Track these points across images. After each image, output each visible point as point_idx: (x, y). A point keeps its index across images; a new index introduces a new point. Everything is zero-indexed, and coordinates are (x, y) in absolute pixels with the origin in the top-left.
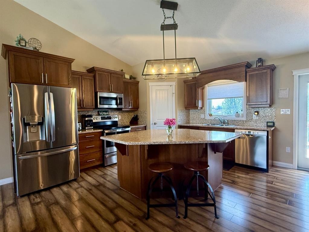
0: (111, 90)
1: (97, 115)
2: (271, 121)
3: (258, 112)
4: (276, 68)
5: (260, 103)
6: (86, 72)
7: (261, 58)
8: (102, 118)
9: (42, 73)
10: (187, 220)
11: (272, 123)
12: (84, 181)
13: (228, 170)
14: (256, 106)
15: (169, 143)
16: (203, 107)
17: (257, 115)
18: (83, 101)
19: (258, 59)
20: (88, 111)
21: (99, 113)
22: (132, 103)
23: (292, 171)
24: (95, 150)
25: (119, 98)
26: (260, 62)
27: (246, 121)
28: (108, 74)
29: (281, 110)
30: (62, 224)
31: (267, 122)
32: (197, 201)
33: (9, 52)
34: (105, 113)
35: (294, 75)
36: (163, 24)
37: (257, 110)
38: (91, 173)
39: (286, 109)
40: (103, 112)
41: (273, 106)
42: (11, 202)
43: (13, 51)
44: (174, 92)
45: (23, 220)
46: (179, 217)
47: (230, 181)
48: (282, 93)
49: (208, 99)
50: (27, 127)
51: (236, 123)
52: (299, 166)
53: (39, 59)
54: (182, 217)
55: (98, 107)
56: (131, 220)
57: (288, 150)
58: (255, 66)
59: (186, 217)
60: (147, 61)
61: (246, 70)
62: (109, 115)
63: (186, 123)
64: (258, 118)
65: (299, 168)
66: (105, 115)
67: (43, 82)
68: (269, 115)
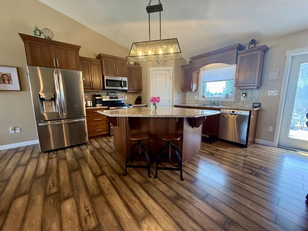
0: (116, 74)
1: (106, 95)
2: (257, 102)
3: (246, 94)
4: (268, 49)
5: (248, 85)
6: (96, 59)
7: (254, 40)
8: (110, 98)
9: (54, 59)
10: (156, 179)
11: (258, 104)
12: (91, 145)
13: (211, 144)
14: (244, 88)
15: (144, 117)
16: (198, 89)
17: (245, 96)
18: (92, 83)
19: (251, 40)
20: (99, 91)
21: (108, 94)
22: (135, 85)
23: (270, 148)
24: (102, 123)
25: (123, 81)
26: (253, 44)
27: (234, 102)
28: (113, 60)
29: (269, 91)
30: (62, 173)
31: (254, 103)
32: (171, 166)
33: (25, 40)
34: (113, 94)
35: (286, 56)
36: (149, 6)
37: (245, 91)
38: (99, 140)
39: (274, 91)
40: (111, 93)
41: (261, 88)
42: (36, 155)
43: (28, 39)
44: (171, 76)
45: (38, 168)
46: (150, 177)
47: (208, 152)
48: (271, 75)
49: (203, 82)
50: (44, 102)
51: (225, 104)
52: (280, 145)
53: (50, 46)
54: (153, 176)
55: (106, 88)
56: (112, 175)
57: (271, 129)
58: (247, 48)
59: (156, 177)
60: (133, 43)
61: (237, 52)
62: (116, 95)
63: (182, 104)
64: (245, 100)
65: (279, 146)
66: (113, 95)
67: (55, 66)
68: (256, 96)
